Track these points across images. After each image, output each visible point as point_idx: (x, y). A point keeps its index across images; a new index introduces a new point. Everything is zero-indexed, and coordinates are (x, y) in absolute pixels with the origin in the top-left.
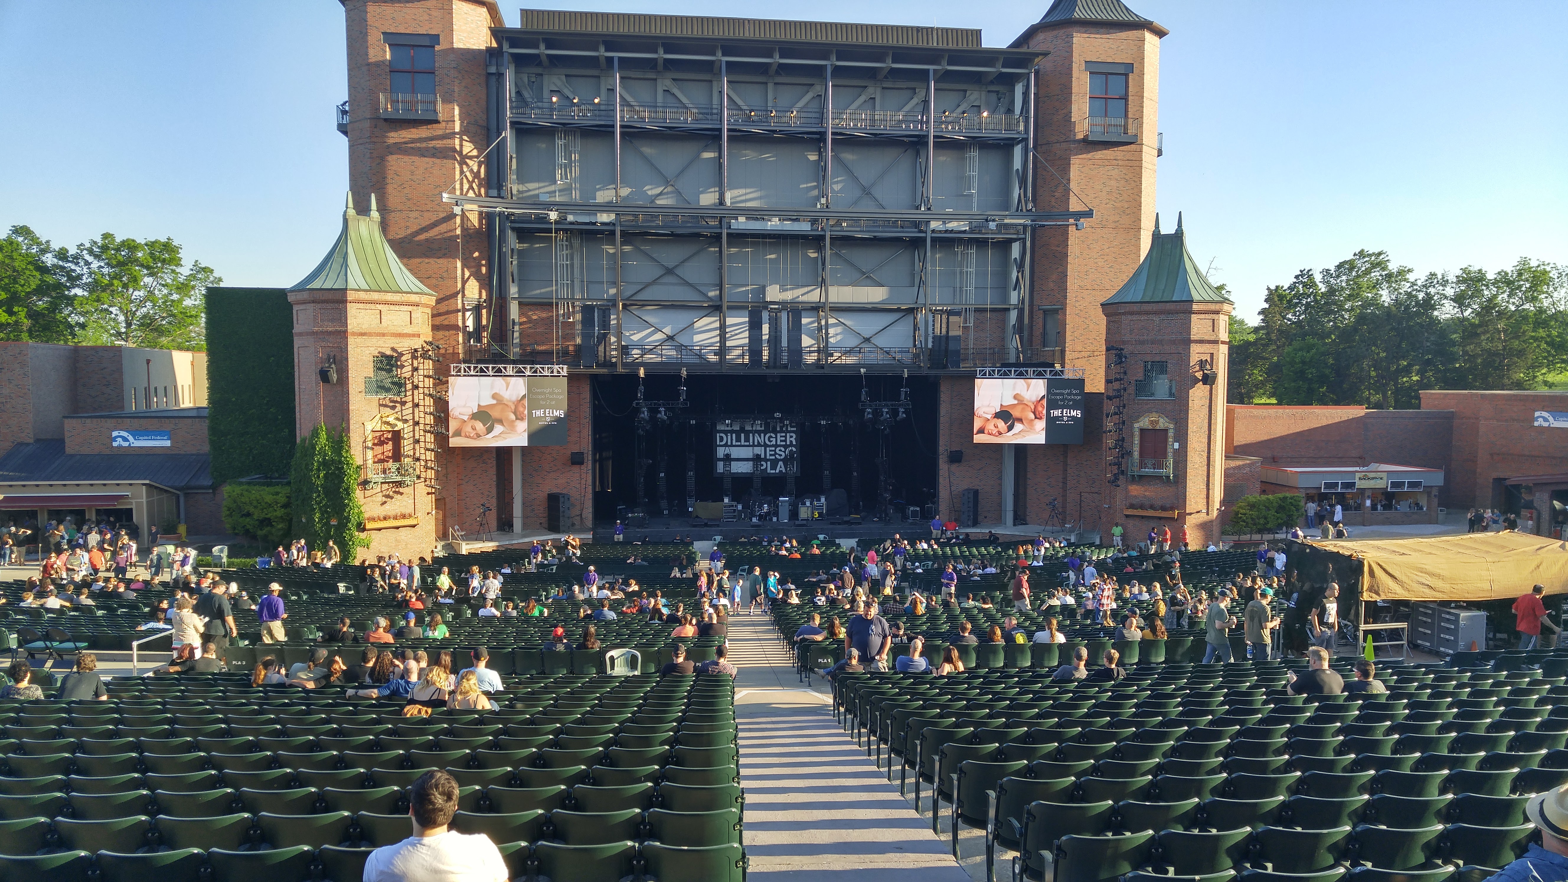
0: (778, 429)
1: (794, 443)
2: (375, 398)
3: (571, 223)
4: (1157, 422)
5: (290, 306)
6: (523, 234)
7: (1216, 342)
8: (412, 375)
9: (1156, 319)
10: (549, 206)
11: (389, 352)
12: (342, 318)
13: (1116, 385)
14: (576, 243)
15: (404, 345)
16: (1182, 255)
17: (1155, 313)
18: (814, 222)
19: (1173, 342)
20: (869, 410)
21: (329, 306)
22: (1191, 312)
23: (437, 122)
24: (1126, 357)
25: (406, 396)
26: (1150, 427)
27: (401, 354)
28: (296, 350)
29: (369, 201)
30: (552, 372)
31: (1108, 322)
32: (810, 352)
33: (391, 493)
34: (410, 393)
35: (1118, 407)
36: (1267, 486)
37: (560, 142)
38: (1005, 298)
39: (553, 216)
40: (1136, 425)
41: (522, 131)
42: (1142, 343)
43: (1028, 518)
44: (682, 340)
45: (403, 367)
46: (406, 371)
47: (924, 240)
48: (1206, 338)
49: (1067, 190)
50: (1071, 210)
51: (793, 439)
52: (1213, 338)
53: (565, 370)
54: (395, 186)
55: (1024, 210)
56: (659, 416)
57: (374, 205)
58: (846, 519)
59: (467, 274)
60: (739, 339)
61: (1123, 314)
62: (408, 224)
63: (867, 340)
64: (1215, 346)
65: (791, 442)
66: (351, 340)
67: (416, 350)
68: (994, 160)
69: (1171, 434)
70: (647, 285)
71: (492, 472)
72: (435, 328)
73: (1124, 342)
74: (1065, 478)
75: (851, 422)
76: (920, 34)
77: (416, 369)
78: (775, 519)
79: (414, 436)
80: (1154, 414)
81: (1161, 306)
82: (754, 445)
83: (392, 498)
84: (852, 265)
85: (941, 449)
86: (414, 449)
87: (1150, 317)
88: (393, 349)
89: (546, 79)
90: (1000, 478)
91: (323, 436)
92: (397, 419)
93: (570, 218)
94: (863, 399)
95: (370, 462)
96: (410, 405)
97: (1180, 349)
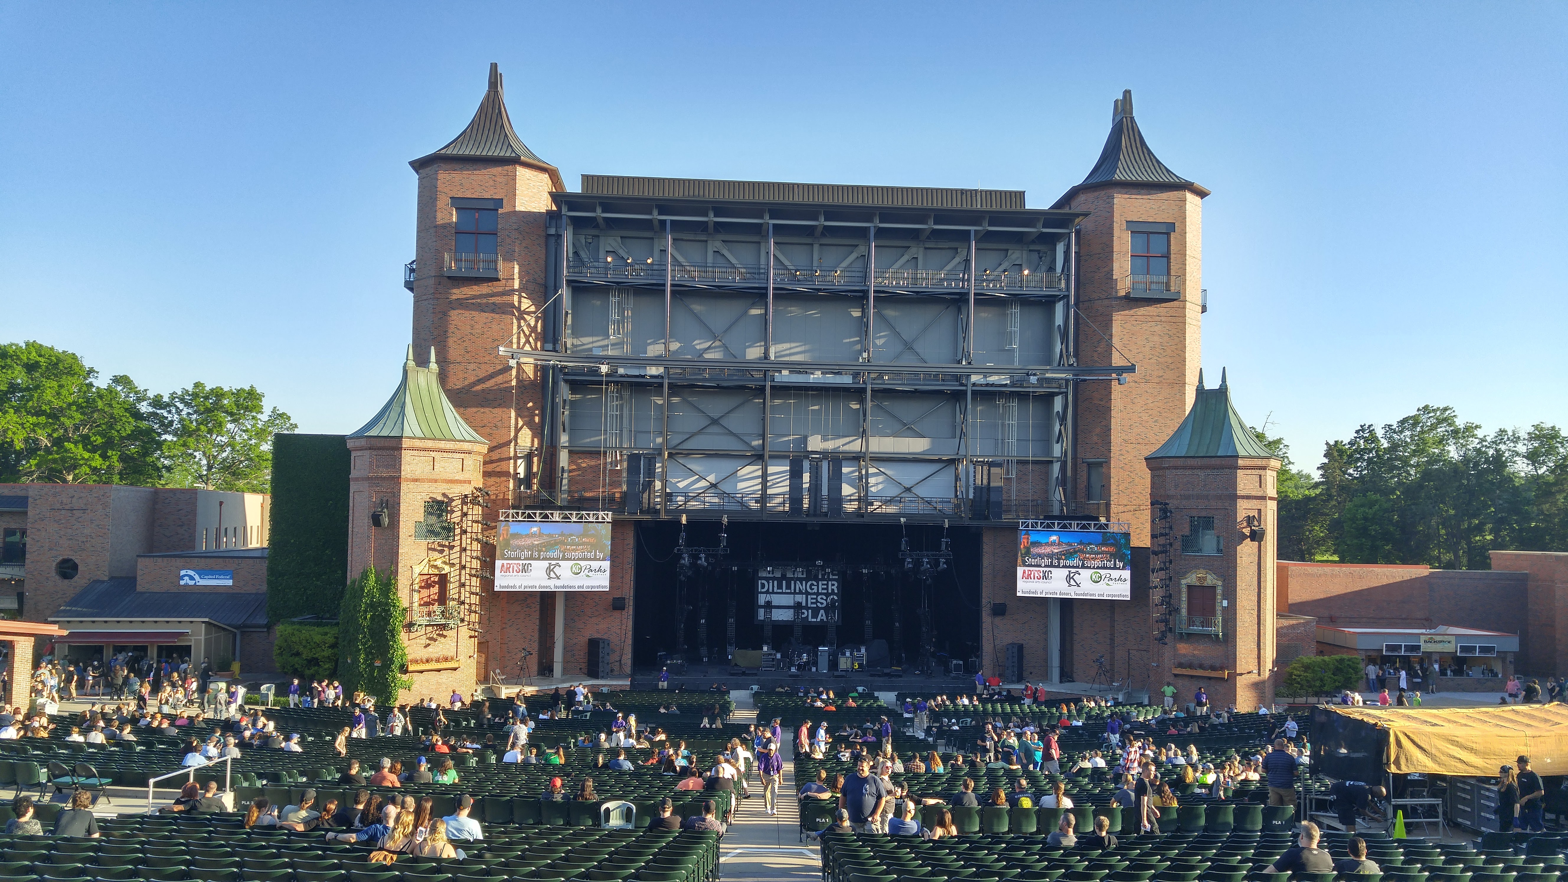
0: (820, 577)
1: (836, 591)
2: (424, 543)
3: (622, 376)
4: (1205, 579)
5: (348, 453)
6: (576, 386)
7: (1263, 498)
8: (462, 520)
9: (1201, 474)
10: (602, 360)
11: (440, 498)
12: (396, 464)
13: (1162, 540)
14: (626, 394)
15: (455, 491)
16: (1226, 410)
17: (1201, 468)
18: (856, 375)
19: (1219, 498)
20: (910, 560)
21: (384, 453)
22: (1237, 468)
23: (497, 280)
24: (1171, 512)
25: (454, 540)
26: (1198, 584)
27: (452, 500)
28: (351, 495)
29: (429, 353)
30: (597, 518)
31: (1153, 477)
32: (851, 501)
33: (435, 636)
34: (459, 537)
35: (1165, 563)
36: (1323, 647)
37: (613, 300)
38: (1048, 450)
39: (604, 369)
40: (1183, 582)
41: (579, 289)
42: (1187, 498)
43: (1075, 675)
44: (726, 487)
45: (453, 512)
46: (456, 517)
47: (965, 393)
48: (1254, 493)
49: (1110, 346)
50: (1114, 365)
51: (835, 588)
52: (1260, 494)
53: (610, 516)
54: (455, 339)
55: (1066, 365)
56: (699, 562)
57: (433, 358)
58: (886, 671)
59: (520, 423)
60: (780, 488)
61: (1167, 468)
62: (466, 375)
63: (908, 490)
64: (1263, 502)
65: (833, 590)
66: (404, 486)
67: (466, 496)
68: (1036, 316)
69: (1219, 591)
70: (692, 435)
71: (536, 616)
72: (486, 474)
73: (1169, 497)
74: (1112, 634)
75: (893, 571)
76: (964, 196)
77: (465, 515)
78: (814, 669)
79: (460, 580)
80: (1202, 570)
81: (1206, 461)
82: (795, 593)
83: (435, 640)
84: (894, 416)
85: (984, 601)
86: (460, 592)
87: (1196, 472)
88: (444, 495)
89: (602, 240)
90: (1046, 633)
91: (372, 578)
92: (445, 563)
93: (621, 371)
94: (903, 548)
95: (416, 605)
96: (458, 549)
97: (1227, 504)
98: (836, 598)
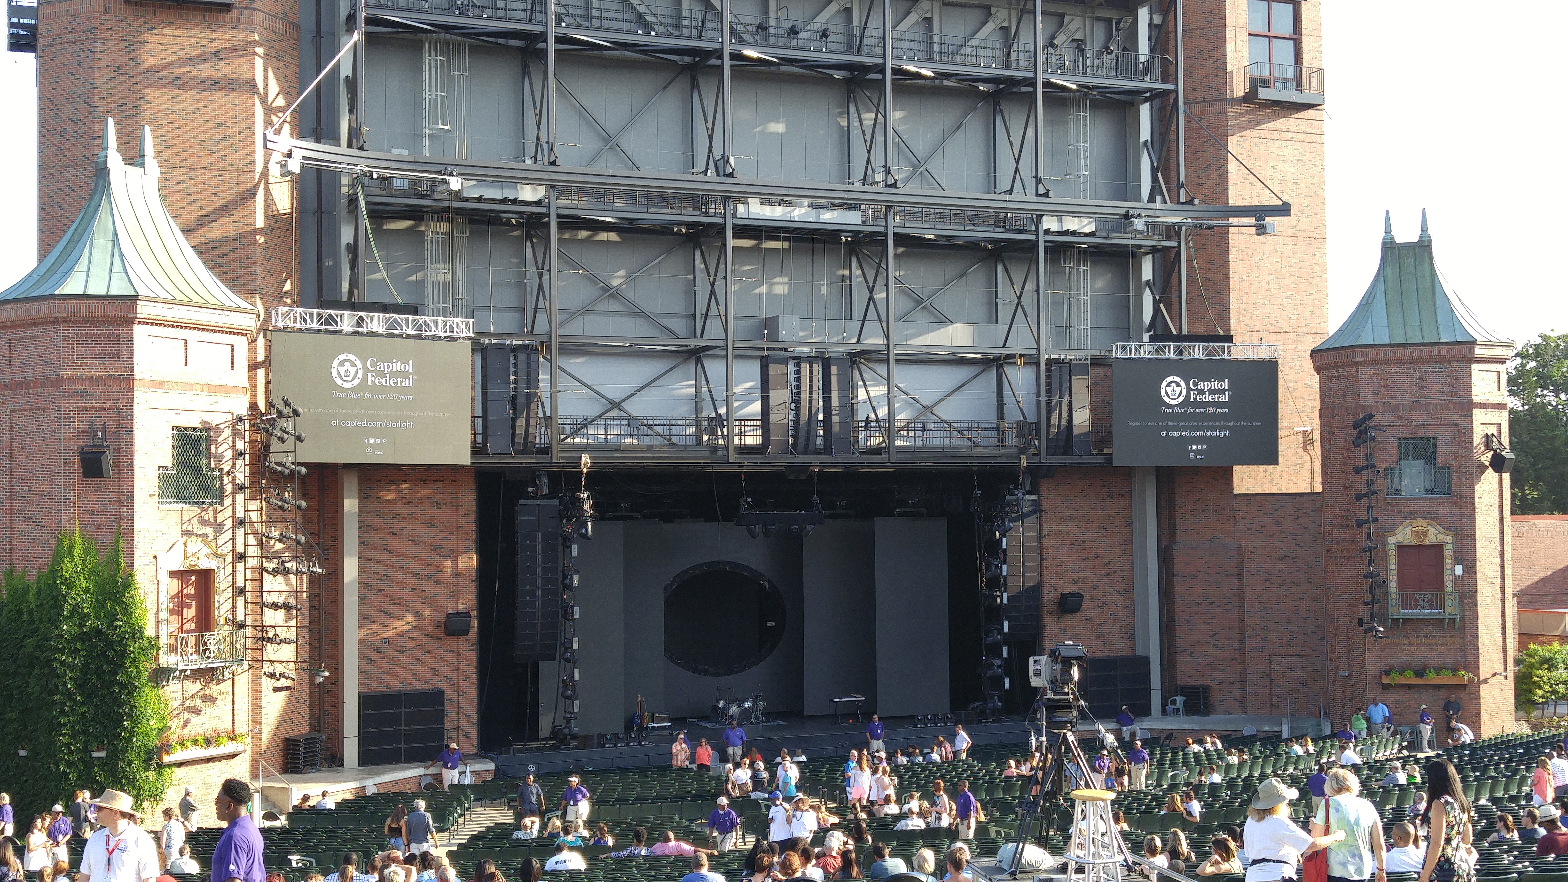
2: (174, 509)
4: (1426, 534)
7: (1503, 407)
8: (234, 466)
9: (1416, 371)
12: (121, 351)
14: (461, 237)
15: (216, 409)
16: (1434, 274)
17: (1413, 362)
19: (1446, 407)
22: (1472, 360)
26: (1414, 542)
27: (212, 428)
31: (1325, 380)
34: (230, 499)
37: (433, 60)
40: (1392, 540)
42: (1394, 409)
48: (1491, 400)
52: (1499, 401)
61: (1347, 364)
64: (1498, 413)
66: (139, 395)
69: (1448, 551)
73: (1370, 408)
74: (1242, 634)
77: (240, 455)
80: (1420, 521)
81: (1421, 351)
85: (1045, 591)
87: (1405, 368)
88: (200, 419)
96: (228, 522)
97: (1457, 417)
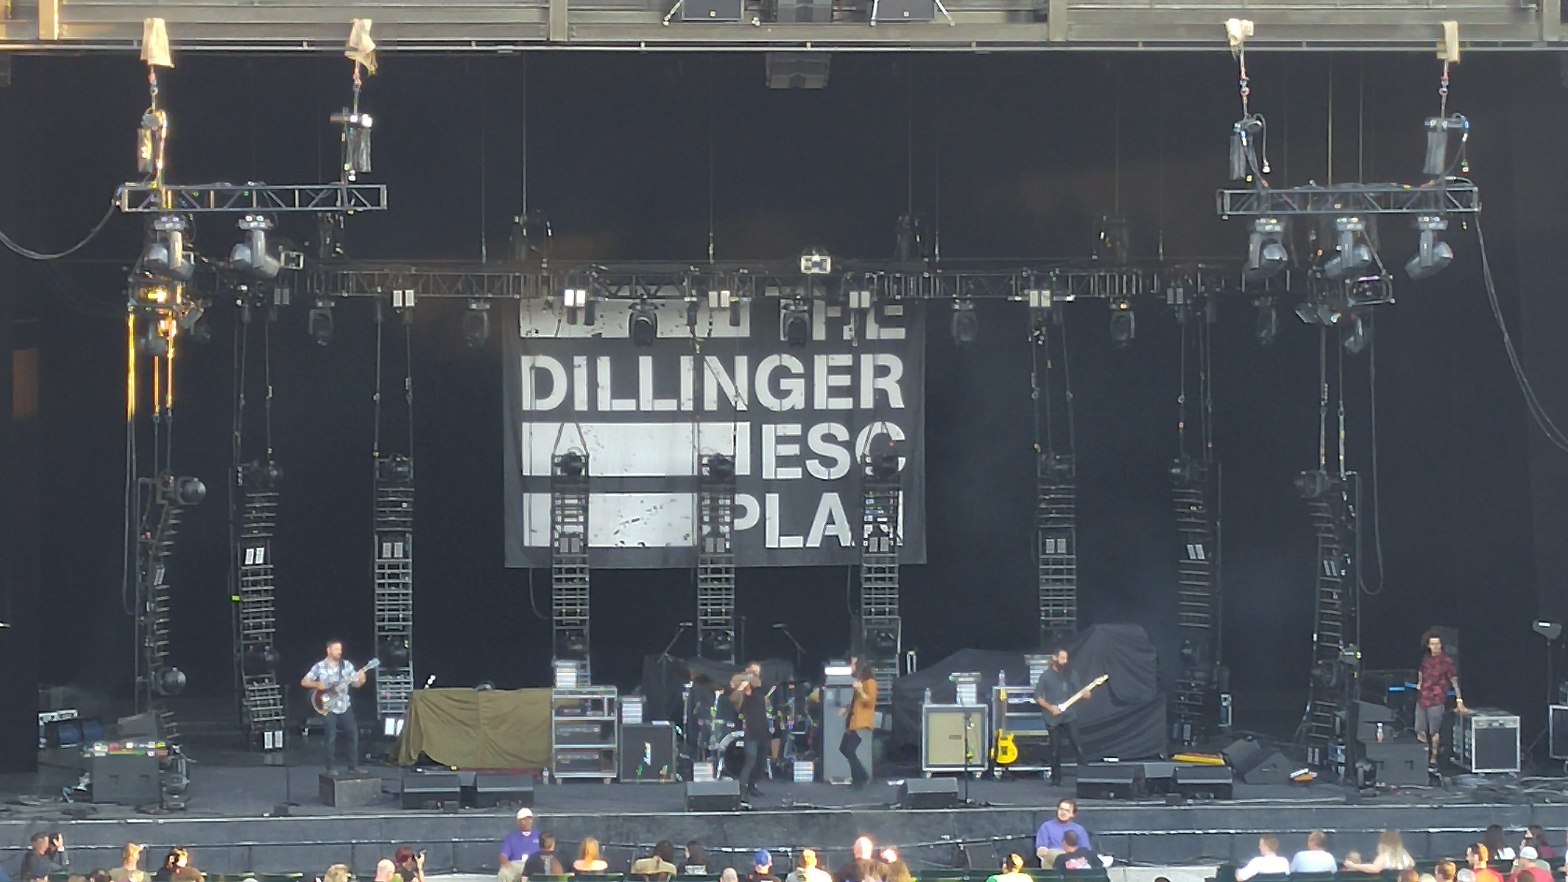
0: (819, 333)
1: (896, 401)
20: (1272, 225)
51: (891, 385)
78: (804, 771)
82: (698, 415)
94: (1238, 170)
98: (897, 433)
